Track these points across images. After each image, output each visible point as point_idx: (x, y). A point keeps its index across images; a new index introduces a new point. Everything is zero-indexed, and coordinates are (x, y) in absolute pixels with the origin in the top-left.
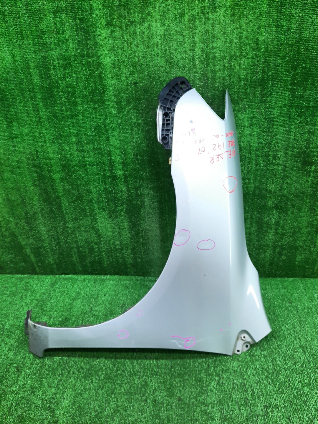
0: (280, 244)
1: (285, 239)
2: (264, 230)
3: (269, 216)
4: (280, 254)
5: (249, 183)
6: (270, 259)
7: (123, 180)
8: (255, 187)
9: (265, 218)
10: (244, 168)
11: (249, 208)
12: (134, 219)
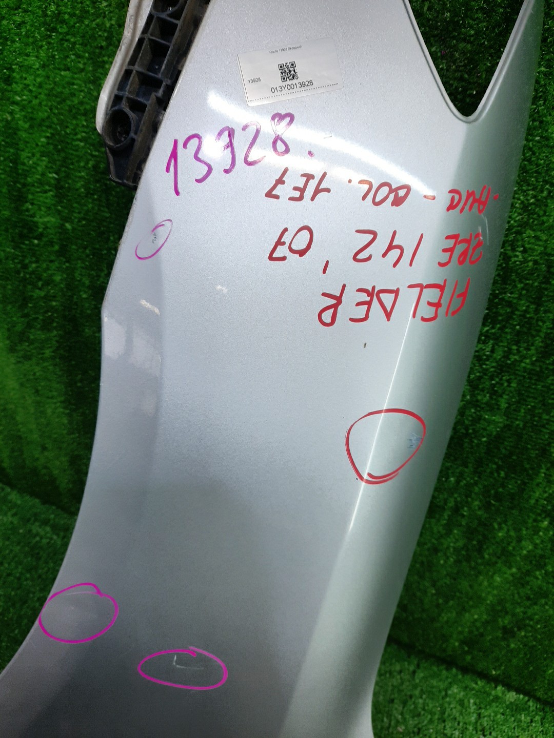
0: (519, 610)
1: (543, 606)
2: (483, 557)
3: (518, 530)
4: (508, 633)
5: (492, 408)
6: (471, 632)
7: (57, 247)
8: (508, 427)
9: (500, 529)
10: (492, 351)
11: (458, 482)
12: (81, 381)
